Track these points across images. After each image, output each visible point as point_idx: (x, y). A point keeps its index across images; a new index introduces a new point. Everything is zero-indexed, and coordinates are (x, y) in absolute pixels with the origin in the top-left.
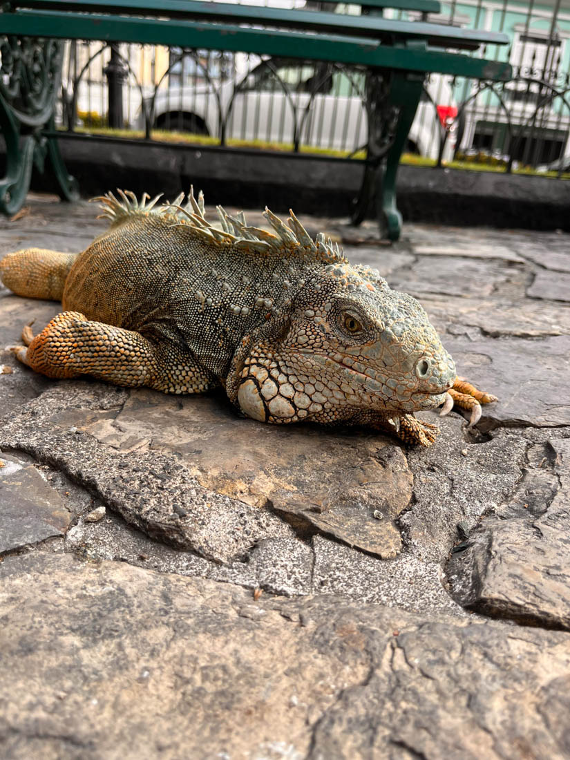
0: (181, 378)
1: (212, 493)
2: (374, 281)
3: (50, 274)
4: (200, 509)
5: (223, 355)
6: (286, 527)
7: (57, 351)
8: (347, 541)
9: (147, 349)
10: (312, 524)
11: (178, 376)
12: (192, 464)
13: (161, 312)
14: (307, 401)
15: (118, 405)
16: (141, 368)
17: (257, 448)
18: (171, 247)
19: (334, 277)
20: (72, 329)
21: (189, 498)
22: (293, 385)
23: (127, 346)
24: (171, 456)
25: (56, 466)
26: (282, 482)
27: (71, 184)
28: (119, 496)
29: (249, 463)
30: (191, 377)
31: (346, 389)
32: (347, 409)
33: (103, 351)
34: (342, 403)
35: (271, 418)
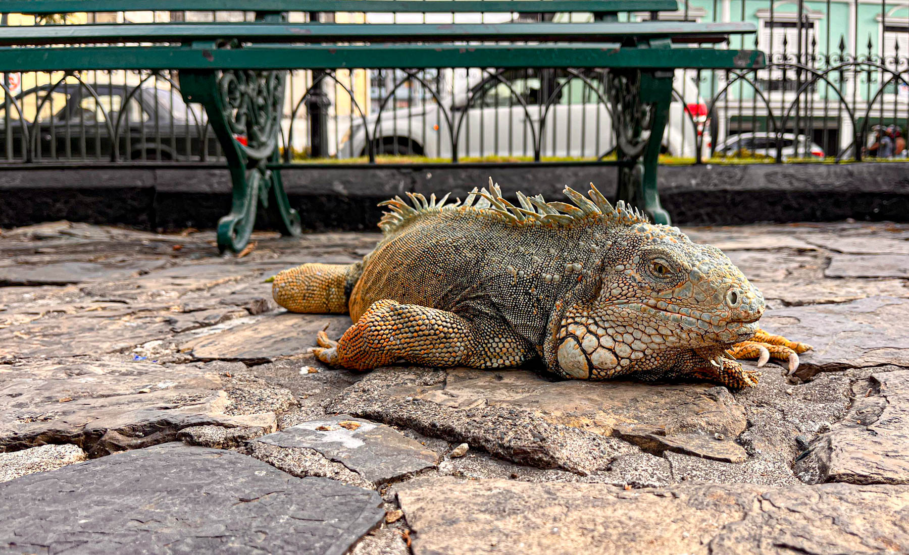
0: (498, 350)
1: (562, 426)
2: (676, 235)
3: (328, 286)
4: (555, 436)
5: (537, 323)
6: (636, 449)
7: (378, 335)
8: (697, 452)
9: (464, 327)
10: (660, 442)
11: (494, 349)
12: (534, 409)
13: (474, 290)
14: (629, 350)
15: (440, 382)
16: (458, 344)
17: (590, 396)
18: (474, 234)
19: (638, 234)
20: (392, 313)
21: (543, 429)
22: (612, 337)
23: (444, 324)
24: (511, 407)
25: (405, 425)
26: (622, 418)
27: (292, 218)
28: (479, 432)
29: (586, 406)
30: (508, 349)
31: (664, 331)
32: (667, 352)
33: (423, 331)
34: (662, 347)
35: (594, 371)
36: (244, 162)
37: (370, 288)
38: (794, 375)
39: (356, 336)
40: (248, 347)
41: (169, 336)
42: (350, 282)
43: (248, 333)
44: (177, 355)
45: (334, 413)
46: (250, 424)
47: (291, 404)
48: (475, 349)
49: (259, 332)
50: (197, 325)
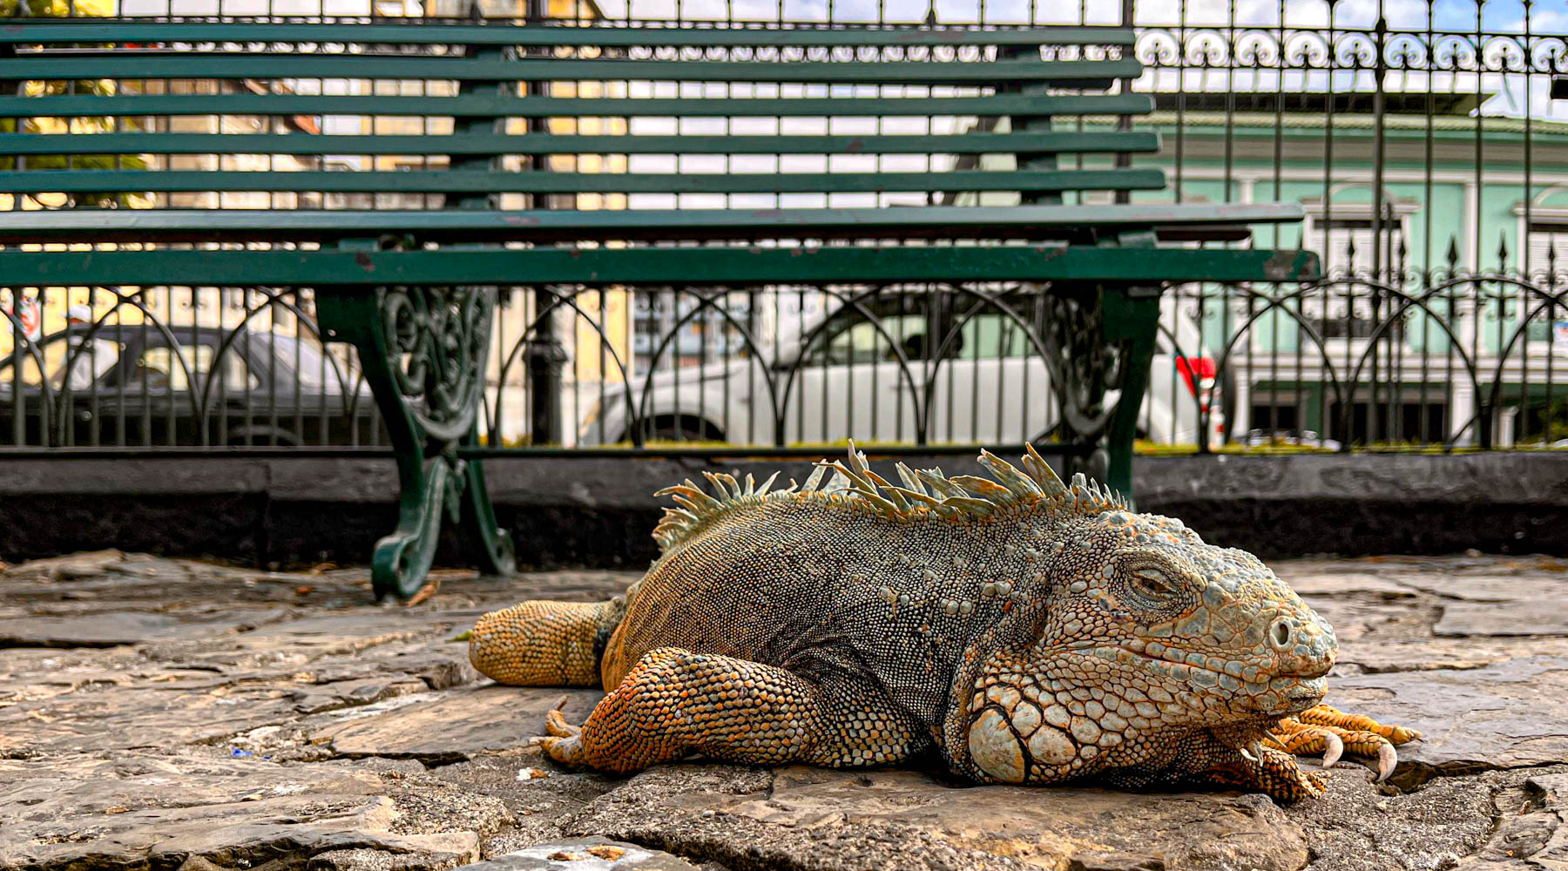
0: (863, 734)
1: (980, 853)
2: (1176, 531)
3: (565, 638)
4: (969, 869)
5: (933, 686)
7: (655, 706)
9: (805, 693)
11: (857, 731)
12: (931, 826)
13: (822, 630)
14: (1095, 730)
15: (761, 789)
16: (794, 723)
17: (1027, 808)
18: (823, 535)
19: (1111, 527)
20: (679, 669)
21: (947, 858)
22: (1065, 707)
23: (770, 687)
24: (889, 824)
25: (703, 855)
26: (1086, 842)
27: (500, 543)
28: (834, 862)
29: (1021, 822)
30: (880, 732)
31: (1158, 695)
32: (1164, 734)
33: (732, 700)
34: (1155, 724)
35: (1035, 768)
36: (421, 445)
37: (640, 632)
38: (1388, 781)
39: (616, 710)
40: (426, 737)
41: (292, 720)
42: (603, 631)
43: (428, 715)
44: (307, 748)
45: (579, 835)
46: (434, 848)
47: (504, 823)
48: (823, 732)
49: (446, 715)
50: (340, 702)
